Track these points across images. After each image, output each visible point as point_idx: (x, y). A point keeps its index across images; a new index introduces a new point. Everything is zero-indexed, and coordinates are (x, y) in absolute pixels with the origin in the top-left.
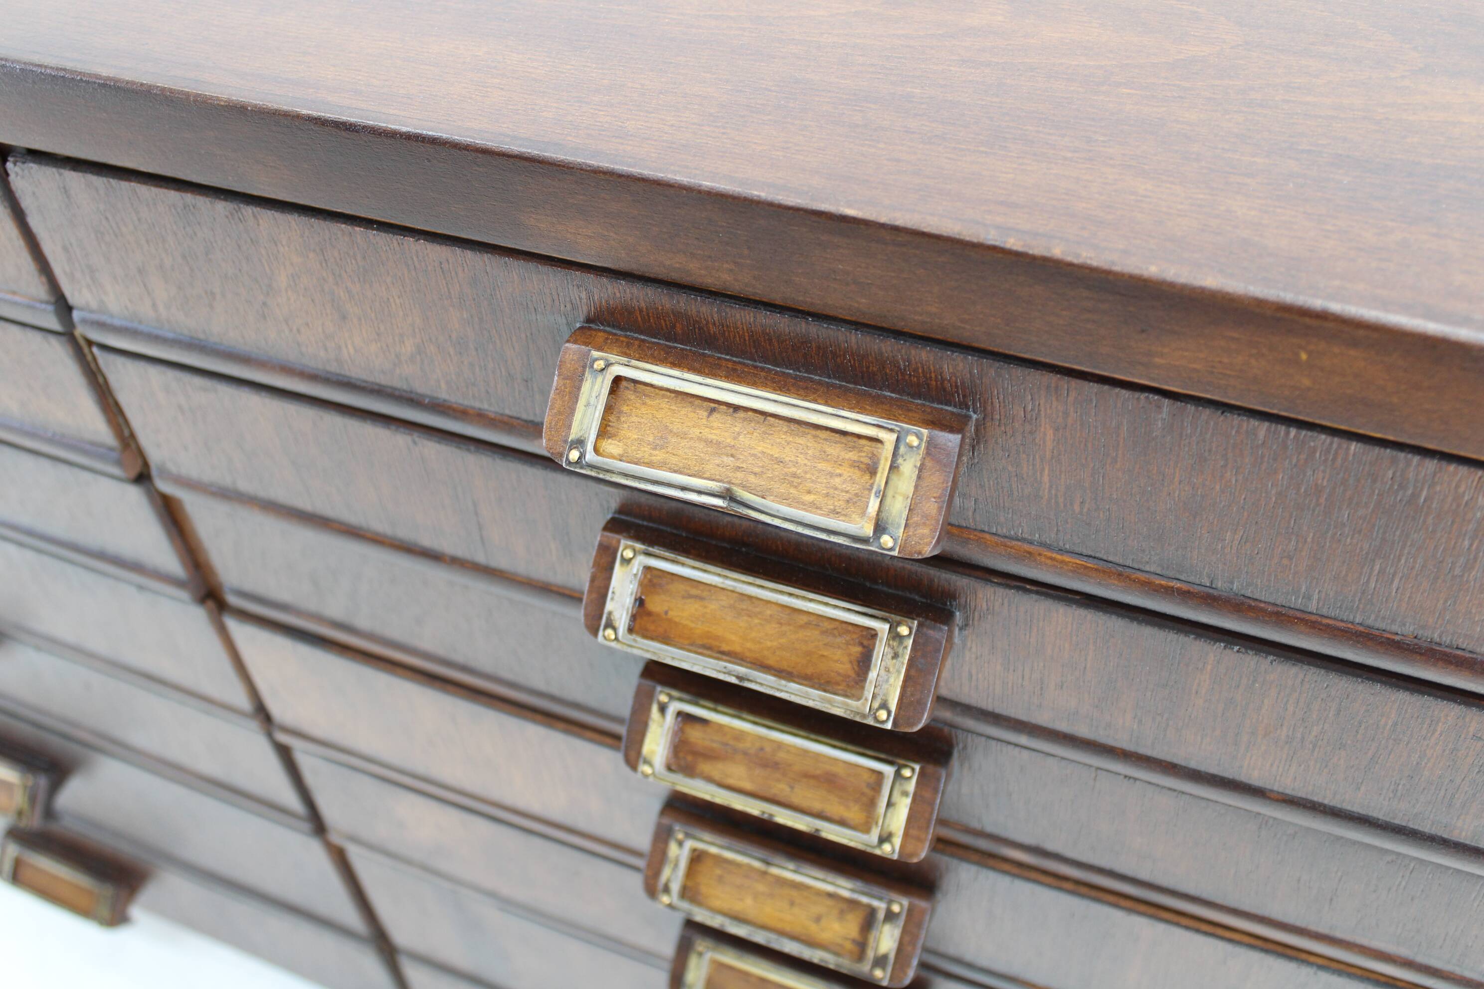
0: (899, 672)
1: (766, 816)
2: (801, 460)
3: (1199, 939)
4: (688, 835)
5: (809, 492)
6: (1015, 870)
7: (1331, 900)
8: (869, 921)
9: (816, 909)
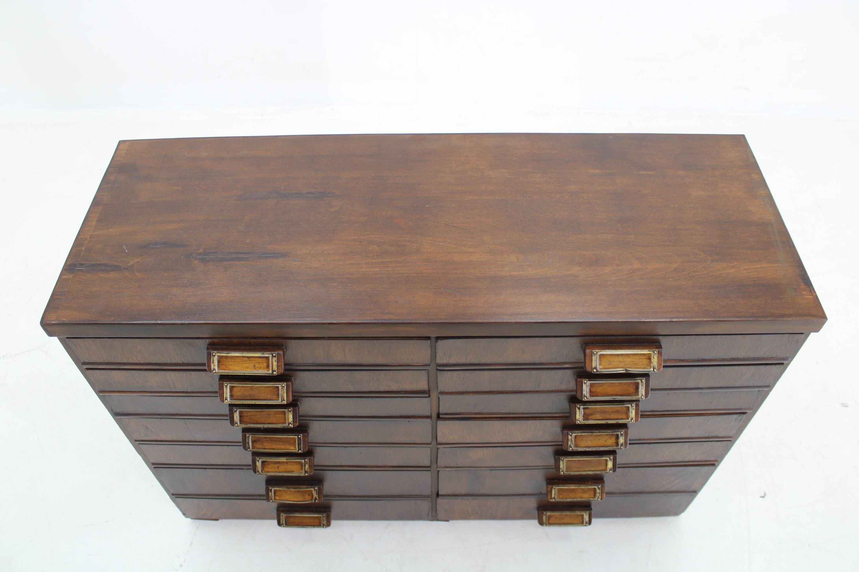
0: (644, 388)
1: (606, 423)
2: (636, 360)
3: (685, 418)
4: (572, 433)
5: (639, 365)
6: (647, 416)
7: (712, 403)
8: (617, 437)
9: (605, 439)
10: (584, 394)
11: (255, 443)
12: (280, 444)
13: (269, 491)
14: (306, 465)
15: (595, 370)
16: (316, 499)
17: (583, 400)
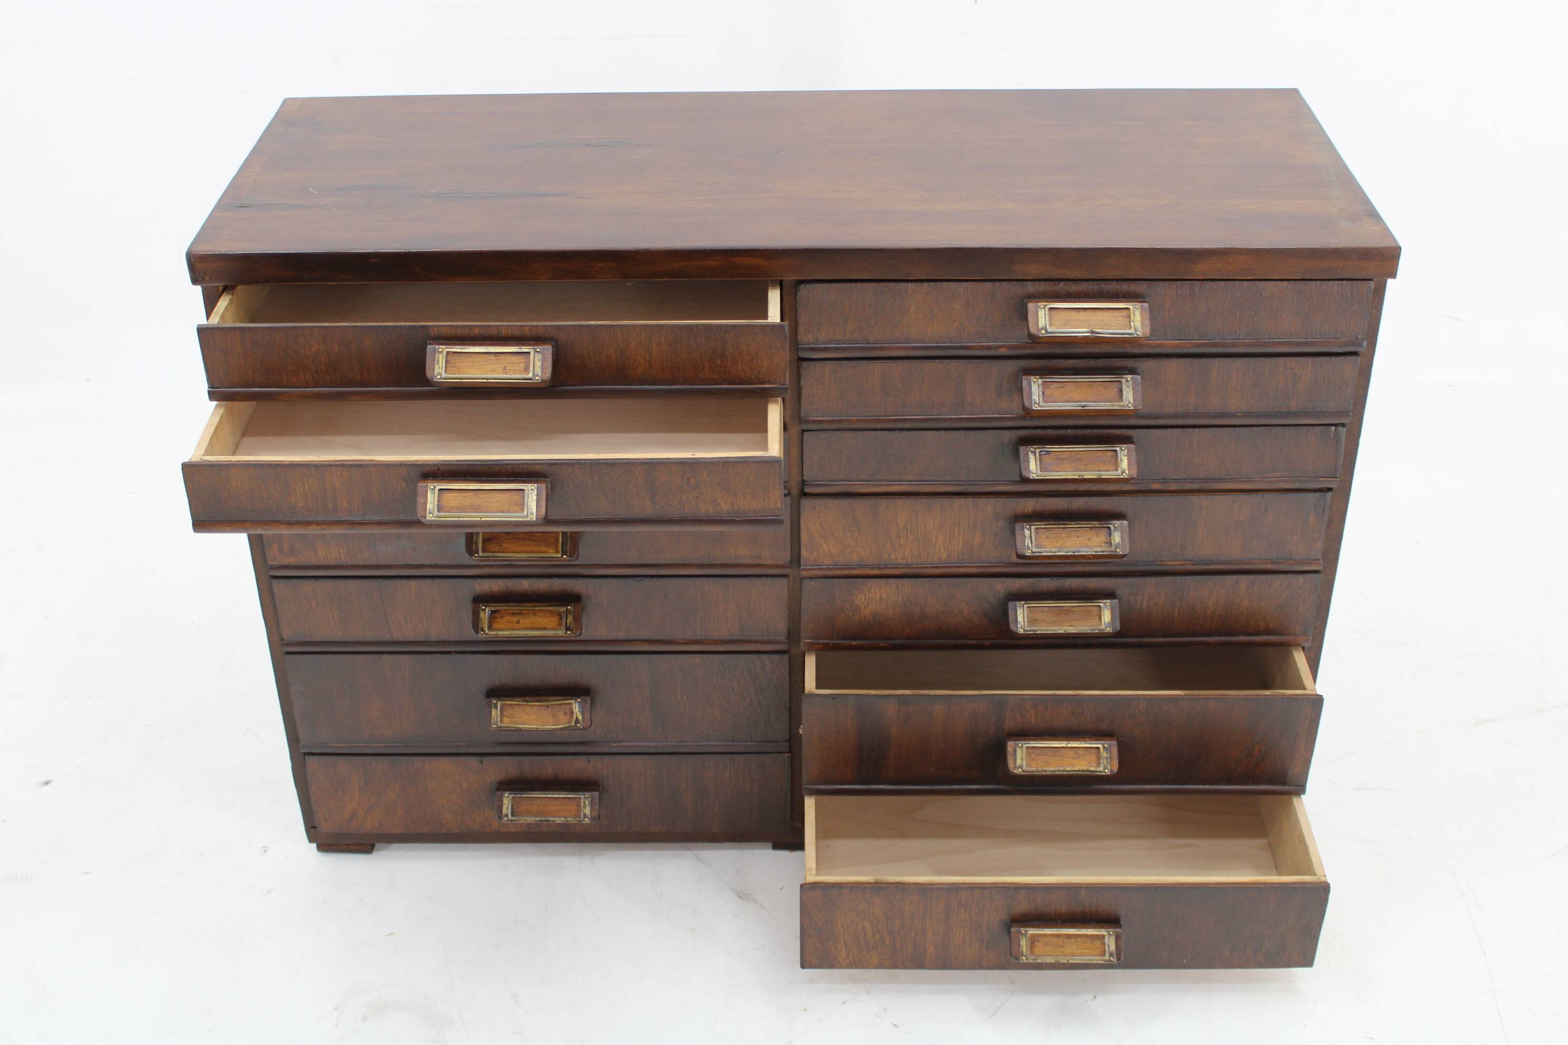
0: (1131, 392)
2: (1108, 319)
5: (1113, 326)
10: (1034, 399)
11: (488, 543)
12: (531, 545)
13: (493, 706)
14: (569, 616)
15: (1043, 332)
16: (577, 721)
17: (1034, 408)
